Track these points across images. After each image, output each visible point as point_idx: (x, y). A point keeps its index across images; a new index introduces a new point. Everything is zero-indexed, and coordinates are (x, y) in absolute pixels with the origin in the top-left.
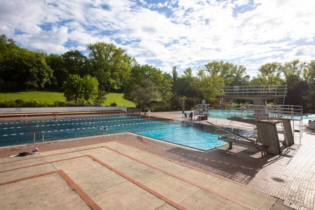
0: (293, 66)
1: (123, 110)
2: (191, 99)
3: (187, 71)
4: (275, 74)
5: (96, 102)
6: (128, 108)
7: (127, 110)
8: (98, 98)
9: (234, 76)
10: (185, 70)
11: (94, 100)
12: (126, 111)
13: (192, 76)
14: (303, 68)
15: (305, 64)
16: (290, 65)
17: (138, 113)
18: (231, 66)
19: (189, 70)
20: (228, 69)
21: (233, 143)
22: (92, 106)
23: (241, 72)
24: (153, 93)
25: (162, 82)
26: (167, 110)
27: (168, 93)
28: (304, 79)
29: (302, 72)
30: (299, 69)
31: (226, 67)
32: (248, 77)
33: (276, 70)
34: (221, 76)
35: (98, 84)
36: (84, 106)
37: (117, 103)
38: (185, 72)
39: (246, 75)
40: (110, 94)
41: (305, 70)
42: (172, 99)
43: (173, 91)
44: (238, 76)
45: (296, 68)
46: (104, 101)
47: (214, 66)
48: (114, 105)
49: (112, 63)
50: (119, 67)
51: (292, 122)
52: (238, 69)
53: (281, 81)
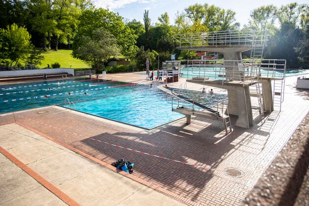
0: (290, 10)
1: (69, 73)
2: (163, 54)
3: (163, 18)
4: (269, 20)
5: (29, 63)
6: (76, 70)
7: (75, 73)
8: (32, 58)
9: (220, 24)
10: (160, 17)
11: (26, 60)
12: (73, 74)
13: (169, 25)
14: (301, 14)
15: (303, 7)
16: (286, 8)
17: (88, 76)
18: (218, 10)
19: (165, 17)
20: (214, 15)
21: (192, 116)
22: (23, 69)
23: (230, 19)
24: (109, 48)
25: (123, 32)
26: (130, 70)
27: (132, 48)
28: (301, 28)
29: (300, 18)
30: (296, 14)
31: (211, 12)
32: (238, 24)
33: (270, 15)
34: (205, 24)
35: (29, 37)
36: (10, 70)
37: (60, 64)
38: (160, 20)
39: (235, 22)
40: (59, 51)
41: (303, 16)
42: (137, 55)
43: (138, 44)
44: (226, 23)
45: (293, 14)
46: (42, 61)
47: (196, 11)
48: (56, 66)
49: (58, 7)
50: (68, 13)
51: (272, 82)
52: (226, 15)
53: (275, 29)
